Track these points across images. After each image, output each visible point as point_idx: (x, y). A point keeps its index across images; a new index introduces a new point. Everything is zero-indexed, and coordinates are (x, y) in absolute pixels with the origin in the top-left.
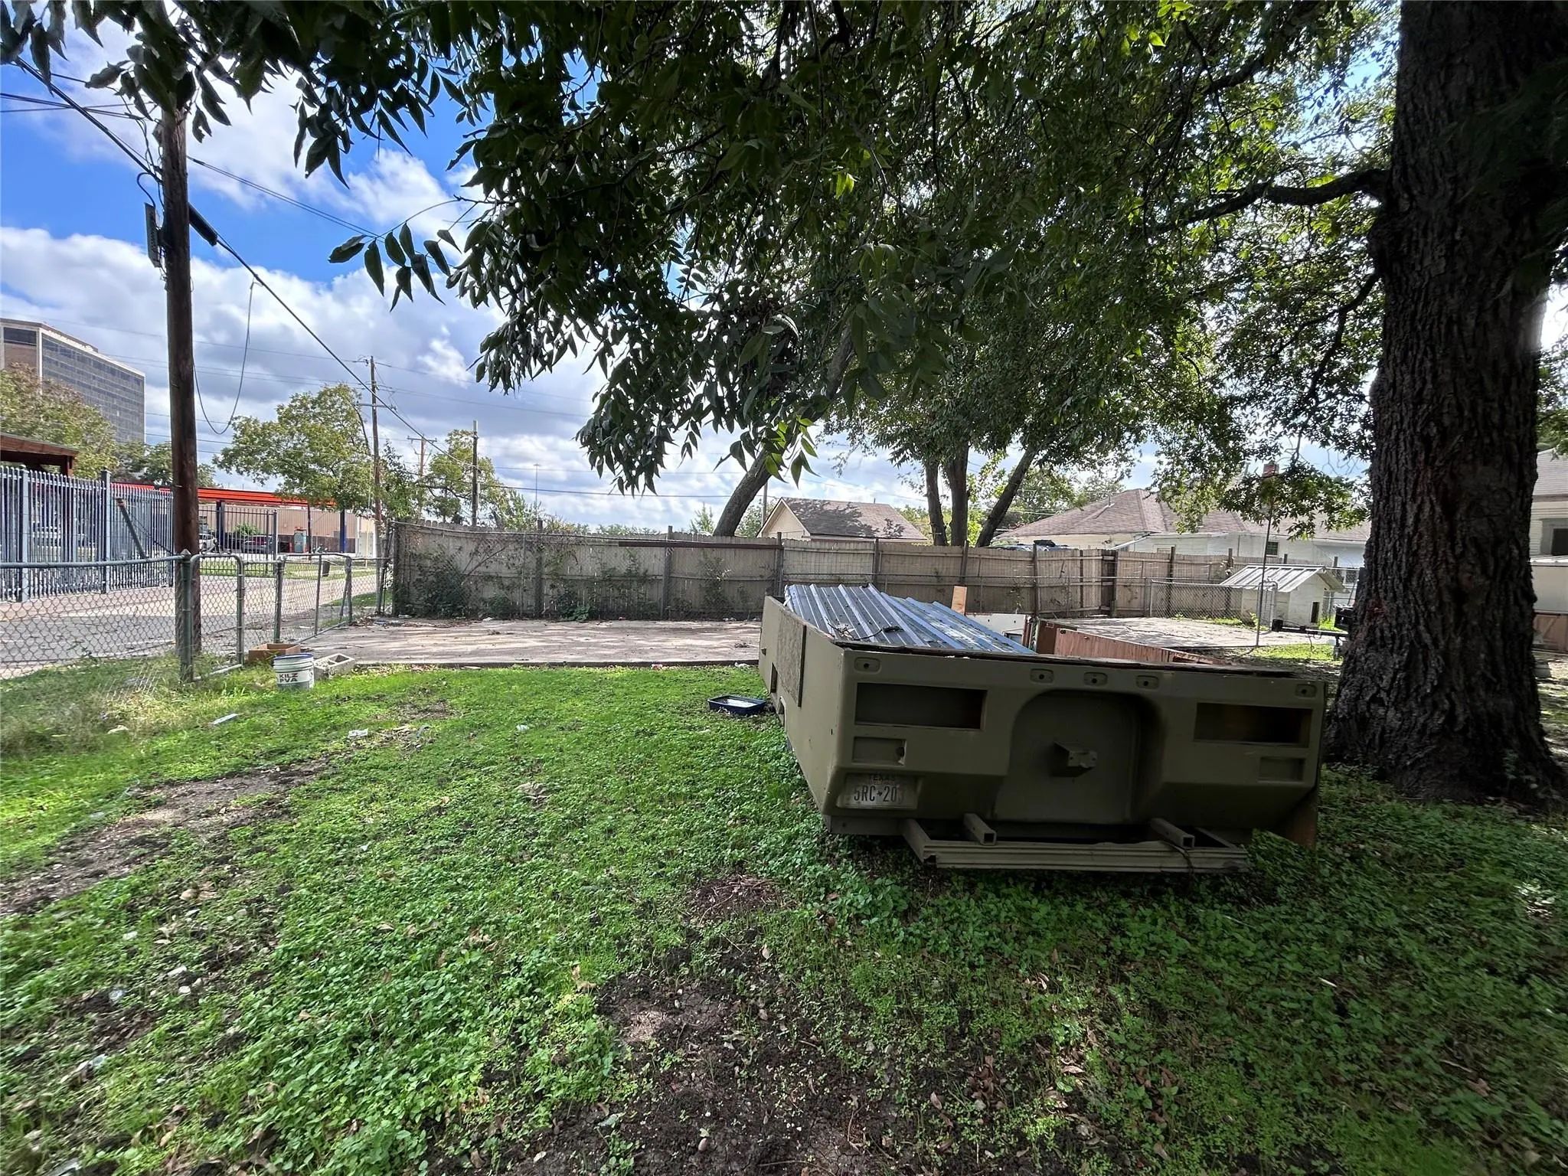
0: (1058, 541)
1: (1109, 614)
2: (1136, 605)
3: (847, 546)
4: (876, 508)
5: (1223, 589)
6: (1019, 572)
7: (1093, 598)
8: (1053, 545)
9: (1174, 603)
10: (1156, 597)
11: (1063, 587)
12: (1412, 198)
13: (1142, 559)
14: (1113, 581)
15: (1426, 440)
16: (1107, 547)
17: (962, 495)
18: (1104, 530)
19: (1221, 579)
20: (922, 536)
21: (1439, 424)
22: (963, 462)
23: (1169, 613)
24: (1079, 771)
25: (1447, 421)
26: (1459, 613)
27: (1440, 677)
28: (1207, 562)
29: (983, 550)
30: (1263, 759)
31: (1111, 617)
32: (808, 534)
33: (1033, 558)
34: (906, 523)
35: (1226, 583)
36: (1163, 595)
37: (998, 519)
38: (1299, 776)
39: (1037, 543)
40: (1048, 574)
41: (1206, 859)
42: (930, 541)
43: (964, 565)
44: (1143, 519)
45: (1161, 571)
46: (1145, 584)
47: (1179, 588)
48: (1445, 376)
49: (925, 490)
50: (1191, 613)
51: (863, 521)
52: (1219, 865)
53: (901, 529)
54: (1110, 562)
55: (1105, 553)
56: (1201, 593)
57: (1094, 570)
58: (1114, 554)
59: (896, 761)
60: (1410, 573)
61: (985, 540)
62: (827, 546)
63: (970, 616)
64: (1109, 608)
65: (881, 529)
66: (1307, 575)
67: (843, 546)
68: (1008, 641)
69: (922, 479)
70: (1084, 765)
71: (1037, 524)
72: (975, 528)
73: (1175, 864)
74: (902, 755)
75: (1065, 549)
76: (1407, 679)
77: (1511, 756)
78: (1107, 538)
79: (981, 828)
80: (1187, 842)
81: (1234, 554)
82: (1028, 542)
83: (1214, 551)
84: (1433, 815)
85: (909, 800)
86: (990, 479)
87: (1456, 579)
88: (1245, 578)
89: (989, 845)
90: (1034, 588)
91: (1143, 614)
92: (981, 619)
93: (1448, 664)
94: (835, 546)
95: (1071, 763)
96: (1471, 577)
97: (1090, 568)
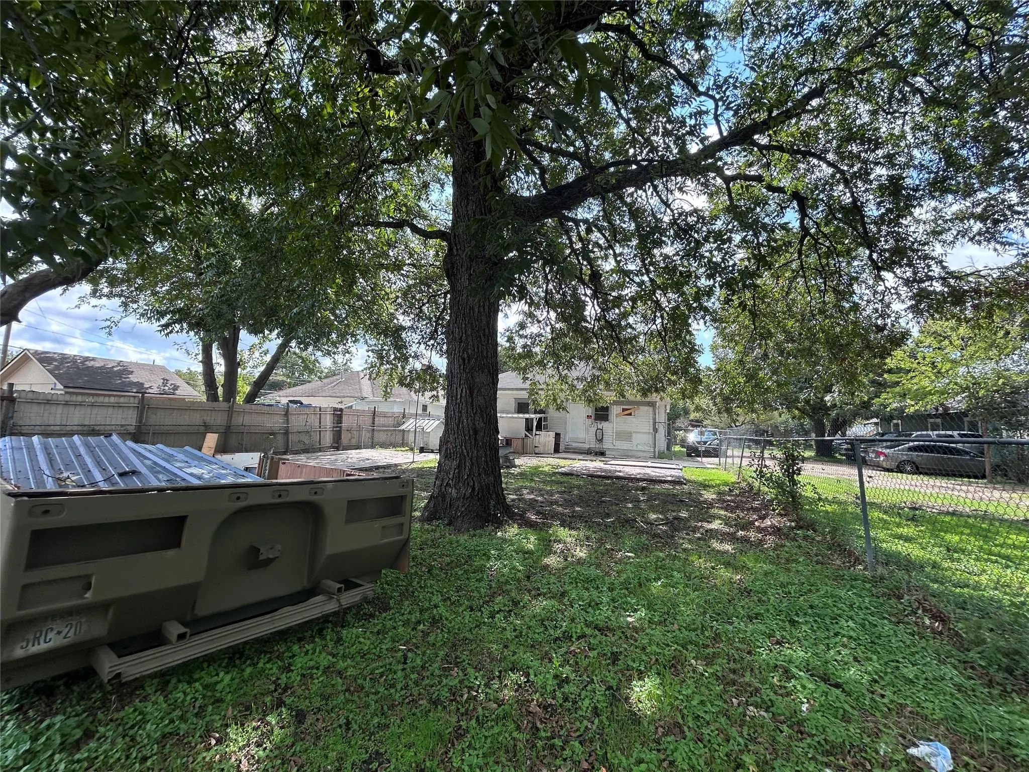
0: (305, 401)
1: (337, 449)
2: (354, 442)
3: (107, 400)
4: (152, 368)
5: (400, 431)
6: (276, 423)
7: (328, 439)
8: (302, 403)
9: (376, 440)
10: (365, 436)
11: (308, 432)
12: (457, 250)
13: (358, 414)
14: (340, 427)
15: (464, 359)
16: (339, 406)
17: (233, 364)
18: (338, 395)
19: (400, 425)
20: (196, 393)
21: (467, 353)
22: (235, 339)
23: (372, 447)
24: (269, 562)
25: (470, 352)
26: (476, 439)
27: (470, 470)
28: (393, 415)
29: (248, 406)
30: (384, 527)
31: (338, 450)
32: (59, 386)
33: (287, 413)
34: (180, 382)
35: (403, 427)
36: (369, 435)
37: (261, 384)
38: (401, 533)
39: (290, 401)
40: (297, 422)
41: (350, 598)
42: (204, 398)
43: (230, 418)
44: (360, 389)
45: (368, 420)
46: (359, 429)
47: (379, 431)
48: (469, 333)
49: (200, 357)
50: (384, 446)
51: (133, 378)
52: (358, 598)
53: (176, 388)
54: (338, 415)
55: (335, 409)
56: (389, 433)
57: (328, 421)
58: (341, 410)
59: (81, 596)
60: (459, 421)
61: (251, 398)
62: (80, 398)
63: (218, 456)
64: (338, 445)
65: (155, 386)
66: (438, 422)
67: (101, 399)
68: (245, 473)
69: (197, 349)
70: (271, 556)
71: (294, 389)
72: (244, 388)
73: (331, 607)
74: (89, 589)
75: (309, 406)
76: (458, 473)
77: (493, 503)
78: (340, 400)
79: (174, 629)
80: (339, 590)
81: (407, 411)
82: (284, 401)
83: (397, 409)
84: (463, 538)
85: (98, 628)
86: (257, 354)
87: (474, 424)
88: (409, 425)
89: (182, 642)
90: (287, 433)
91: (358, 447)
92: (226, 458)
93: (472, 464)
94: (91, 399)
95: (261, 558)
96: (480, 424)
97: (326, 418)
